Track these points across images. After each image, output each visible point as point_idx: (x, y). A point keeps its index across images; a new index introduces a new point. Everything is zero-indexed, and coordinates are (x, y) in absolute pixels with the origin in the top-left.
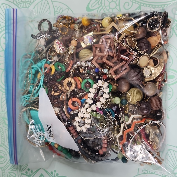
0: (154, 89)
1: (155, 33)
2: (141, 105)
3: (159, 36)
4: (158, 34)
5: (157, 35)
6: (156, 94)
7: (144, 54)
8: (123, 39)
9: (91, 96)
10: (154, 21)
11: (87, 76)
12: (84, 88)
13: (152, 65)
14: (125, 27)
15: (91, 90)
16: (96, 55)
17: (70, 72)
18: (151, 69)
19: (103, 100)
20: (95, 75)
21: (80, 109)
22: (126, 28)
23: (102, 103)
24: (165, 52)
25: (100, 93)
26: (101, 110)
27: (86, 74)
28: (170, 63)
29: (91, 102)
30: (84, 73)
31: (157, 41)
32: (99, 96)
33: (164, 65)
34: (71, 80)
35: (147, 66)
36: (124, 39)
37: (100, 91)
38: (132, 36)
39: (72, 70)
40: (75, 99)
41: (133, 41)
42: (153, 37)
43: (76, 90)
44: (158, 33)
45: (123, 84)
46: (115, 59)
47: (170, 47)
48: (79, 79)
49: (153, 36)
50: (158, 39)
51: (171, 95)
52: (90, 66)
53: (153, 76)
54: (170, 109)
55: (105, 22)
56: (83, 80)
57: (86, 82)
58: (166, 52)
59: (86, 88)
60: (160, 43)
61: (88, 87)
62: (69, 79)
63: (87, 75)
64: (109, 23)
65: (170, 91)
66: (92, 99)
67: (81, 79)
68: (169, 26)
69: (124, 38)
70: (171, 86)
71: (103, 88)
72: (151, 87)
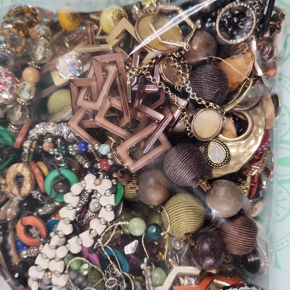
0: (232, 202)
1: (239, 46)
2: (195, 244)
3: (249, 55)
4: (248, 51)
5: (244, 51)
6: (242, 210)
7: (208, 104)
8: (151, 63)
9: (68, 214)
10: (237, 16)
11: (60, 162)
12: (51, 193)
13: (232, 133)
14: (156, 32)
15: (68, 198)
16: (80, 107)
17: (21, 148)
18: (228, 145)
19: (97, 227)
20: (80, 159)
21: (42, 246)
22: (156, 34)
23: (95, 235)
24: (270, 96)
25: (93, 206)
26: (95, 251)
27: (58, 156)
28: (285, 124)
29: (68, 230)
30: (51, 153)
31: (245, 70)
32: (89, 214)
33: (263, 133)
34: (22, 170)
35: (217, 137)
36: (155, 64)
37: (93, 200)
38: (174, 57)
39: (27, 144)
40: (30, 220)
41: (179, 68)
42: (233, 58)
43: (38, 195)
44: (247, 48)
45: (150, 186)
46: (127, 119)
47: (285, 82)
48: (41, 167)
49: (235, 57)
50: (248, 64)
51: (285, 208)
52: (68, 135)
53: (232, 163)
54: (283, 244)
55: (107, 19)
56: (50, 171)
57: (57, 178)
58: (272, 97)
59: (58, 193)
60: (253, 74)
61: (61, 191)
62: (17, 166)
63: (59, 159)
64: (115, 21)
65: (285, 199)
66: (71, 222)
67: (45, 170)
68: (279, 29)
69: (154, 61)
70: (286, 186)
71: (99, 195)
72: (223, 196)
